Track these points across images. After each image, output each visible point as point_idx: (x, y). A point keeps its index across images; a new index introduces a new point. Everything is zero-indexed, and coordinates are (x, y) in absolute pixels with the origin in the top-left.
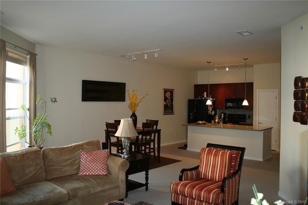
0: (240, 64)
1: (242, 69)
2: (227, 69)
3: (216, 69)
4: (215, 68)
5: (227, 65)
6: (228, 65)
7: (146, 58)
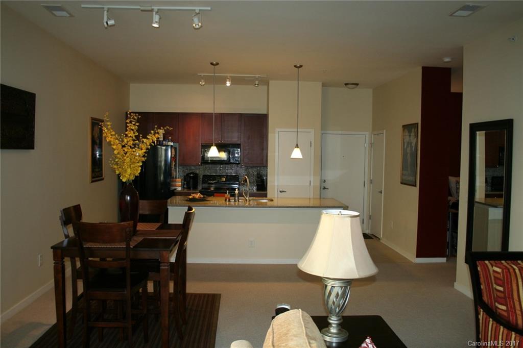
0: (257, 76)
1: (260, 86)
2: (228, 84)
3: (203, 81)
4: (202, 78)
5: (229, 75)
6: (231, 75)
7: (156, 25)
